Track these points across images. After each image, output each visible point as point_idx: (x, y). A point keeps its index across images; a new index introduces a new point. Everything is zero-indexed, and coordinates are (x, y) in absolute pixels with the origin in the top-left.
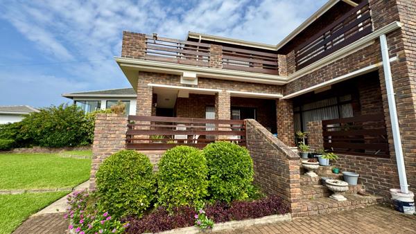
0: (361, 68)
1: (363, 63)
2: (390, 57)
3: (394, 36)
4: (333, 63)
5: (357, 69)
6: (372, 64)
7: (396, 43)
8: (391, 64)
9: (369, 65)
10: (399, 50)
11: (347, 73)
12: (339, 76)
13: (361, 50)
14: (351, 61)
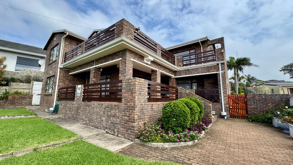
0: (212, 72)
1: (213, 70)
2: (221, 71)
3: (222, 65)
4: (202, 67)
5: (211, 72)
6: (216, 71)
7: (223, 67)
8: (222, 73)
9: (214, 72)
10: (223, 69)
11: (207, 73)
12: (203, 73)
13: (212, 66)
14: (209, 68)
